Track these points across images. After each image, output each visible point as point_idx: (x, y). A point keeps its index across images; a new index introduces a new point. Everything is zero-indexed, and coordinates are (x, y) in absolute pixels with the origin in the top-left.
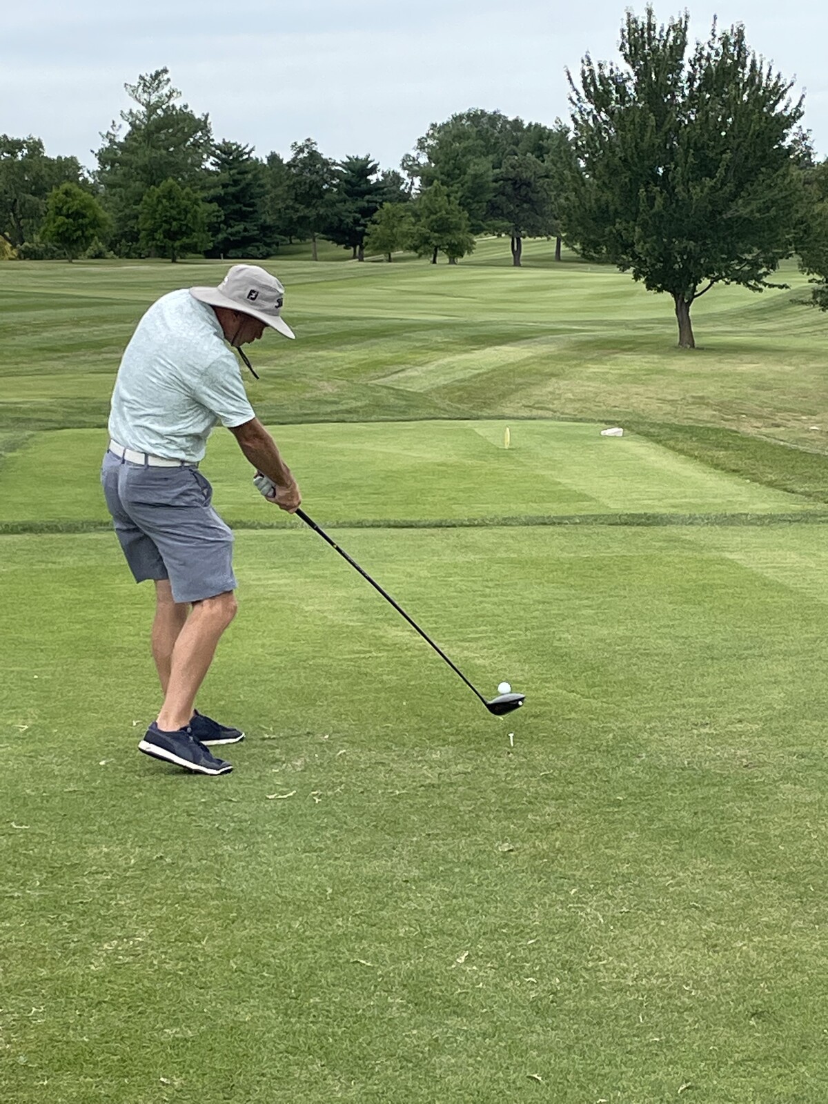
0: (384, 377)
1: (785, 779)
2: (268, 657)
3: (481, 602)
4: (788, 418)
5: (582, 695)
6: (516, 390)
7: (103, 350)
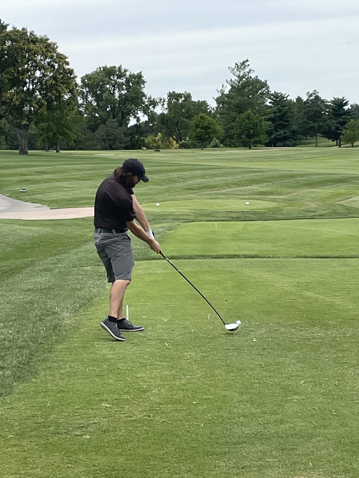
0: (342, 200)
7: (214, 189)
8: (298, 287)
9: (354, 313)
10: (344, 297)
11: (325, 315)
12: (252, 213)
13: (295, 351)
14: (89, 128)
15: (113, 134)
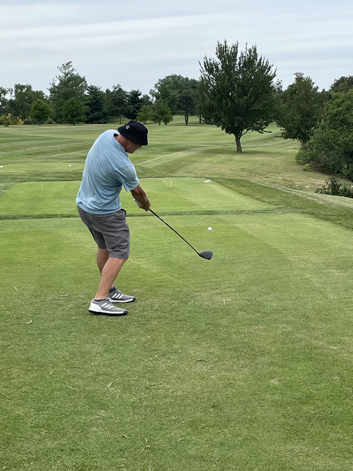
0: (139, 163)
1: (241, 310)
2: (70, 265)
3: (148, 243)
4: (272, 175)
5: (176, 278)
6: (183, 167)
7: (47, 154)
10: (148, 258)
12: (74, 173)
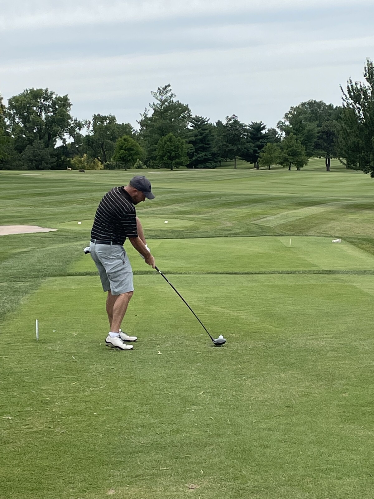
0: (257, 220)
6: (315, 226)
8: (206, 301)
9: (256, 326)
10: (249, 311)
11: (229, 329)
12: (170, 231)
13: (198, 363)
14: (16, 149)
15: (40, 155)
